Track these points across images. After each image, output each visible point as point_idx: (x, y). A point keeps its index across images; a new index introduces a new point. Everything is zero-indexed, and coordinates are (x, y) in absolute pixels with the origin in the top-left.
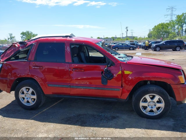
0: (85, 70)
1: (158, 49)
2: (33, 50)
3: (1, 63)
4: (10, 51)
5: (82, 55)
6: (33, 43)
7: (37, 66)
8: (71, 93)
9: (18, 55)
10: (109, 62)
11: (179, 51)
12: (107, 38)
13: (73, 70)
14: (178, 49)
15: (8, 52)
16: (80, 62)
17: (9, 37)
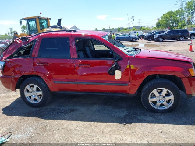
0: (91, 66)
1: (161, 39)
2: (36, 46)
3: (3, 61)
4: (12, 48)
5: (87, 49)
6: (36, 39)
7: (42, 63)
8: (79, 89)
9: (20, 52)
10: (117, 56)
11: (183, 41)
12: (113, 29)
13: (79, 66)
14: (182, 39)
15: (10, 49)
16: (86, 58)
17: (10, 32)
